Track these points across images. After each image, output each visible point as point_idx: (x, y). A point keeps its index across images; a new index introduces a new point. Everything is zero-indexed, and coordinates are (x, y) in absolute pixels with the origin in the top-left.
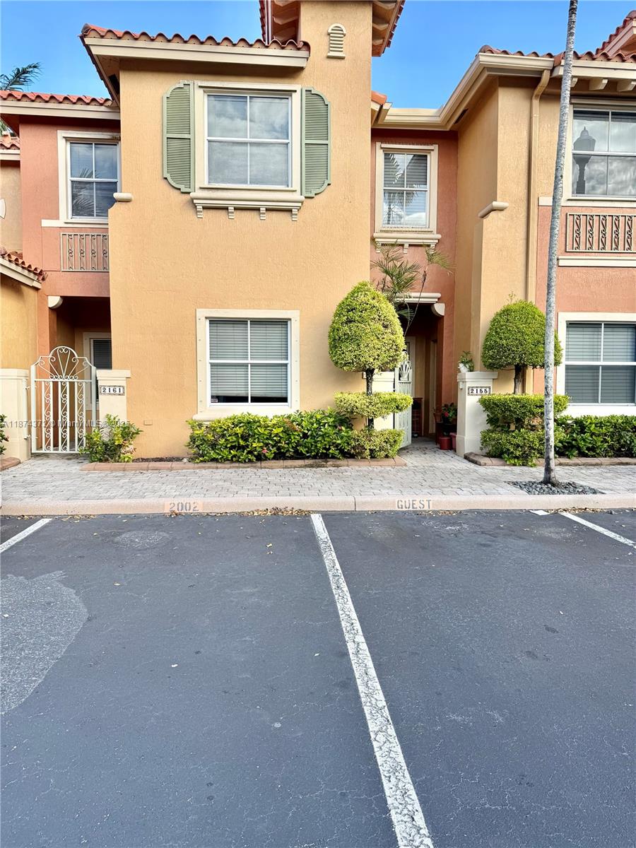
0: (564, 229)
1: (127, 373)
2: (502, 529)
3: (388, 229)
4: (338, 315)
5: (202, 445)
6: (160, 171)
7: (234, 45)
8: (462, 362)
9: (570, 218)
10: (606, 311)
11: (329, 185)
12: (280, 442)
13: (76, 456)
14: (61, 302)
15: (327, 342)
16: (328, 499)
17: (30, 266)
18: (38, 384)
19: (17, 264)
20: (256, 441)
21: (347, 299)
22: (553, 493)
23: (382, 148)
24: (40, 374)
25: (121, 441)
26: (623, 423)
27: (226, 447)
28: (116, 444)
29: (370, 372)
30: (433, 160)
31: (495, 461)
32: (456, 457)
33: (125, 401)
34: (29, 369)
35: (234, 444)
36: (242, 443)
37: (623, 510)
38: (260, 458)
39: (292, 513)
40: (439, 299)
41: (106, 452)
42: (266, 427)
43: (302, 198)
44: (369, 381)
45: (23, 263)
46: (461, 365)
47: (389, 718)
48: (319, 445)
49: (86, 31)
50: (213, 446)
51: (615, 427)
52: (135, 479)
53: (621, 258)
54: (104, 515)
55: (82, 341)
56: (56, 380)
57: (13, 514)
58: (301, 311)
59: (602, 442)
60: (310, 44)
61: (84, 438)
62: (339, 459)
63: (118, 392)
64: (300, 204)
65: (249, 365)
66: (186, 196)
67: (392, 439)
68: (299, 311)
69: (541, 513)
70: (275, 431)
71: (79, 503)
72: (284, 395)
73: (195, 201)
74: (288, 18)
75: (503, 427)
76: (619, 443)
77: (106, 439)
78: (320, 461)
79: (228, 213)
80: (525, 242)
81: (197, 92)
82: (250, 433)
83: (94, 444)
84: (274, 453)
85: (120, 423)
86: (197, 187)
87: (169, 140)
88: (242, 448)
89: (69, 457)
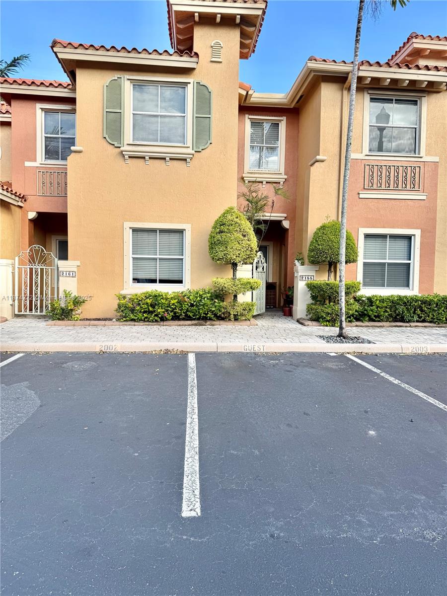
0: (363, 174)
1: (78, 263)
2: (304, 362)
3: (252, 171)
4: (215, 228)
5: (125, 310)
6: (101, 133)
7: (150, 54)
8: (297, 259)
9: (367, 167)
10: (390, 228)
11: (211, 143)
12: (175, 309)
13: (44, 317)
14: (37, 216)
15: (207, 245)
16: (201, 344)
17: (16, 193)
18: (20, 270)
19: (7, 192)
20: (160, 308)
21: (220, 217)
22: (343, 342)
23: (249, 118)
24: (21, 262)
25: (73, 307)
26: (397, 300)
27: (141, 312)
28: (69, 308)
29: (235, 265)
30: (283, 127)
31: (314, 323)
32: (292, 321)
33: (76, 281)
34: (15, 260)
35: (145, 310)
36: (151, 309)
37: (386, 354)
38: (163, 319)
39: (177, 353)
40: (285, 217)
41: (63, 314)
42: (166, 299)
43: (193, 152)
44: (235, 270)
45: (12, 191)
46: (296, 261)
47: (198, 452)
48: (201, 311)
49: (54, 44)
50: (133, 310)
51: (393, 302)
52: (80, 331)
53: (400, 193)
54: (58, 352)
55: (51, 243)
56: (32, 267)
58: (192, 225)
59: (384, 312)
60: (199, 54)
61: (49, 305)
62: (214, 320)
63: (71, 275)
64: (192, 156)
65: (158, 259)
66: (118, 150)
67: (248, 308)
68: (190, 225)
69: (332, 354)
70: (172, 302)
71: (43, 344)
73: (124, 153)
74: (186, 35)
75: (320, 301)
76: (395, 313)
77: (63, 306)
78: (202, 321)
79: (145, 160)
80: (337, 182)
81: (126, 82)
82: (156, 302)
83: (55, 309)
84: (172, 316)
85: (73, 295)
86: (125, 143)
87: (108, 113)
88: (151, 312)
89: (40, 317)
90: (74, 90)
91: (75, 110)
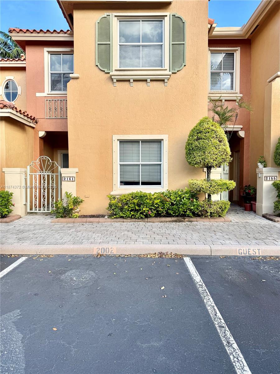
1: (77, 170)
3: (214, 92)
4: (191, 135)
5: (115, 209)
6: (94, 62)
8: (260, 162)
11: (185, 66)
12: (158, 207)
13: (50, 214)
14: (45, 135)
15: (184, 151)
16: (194, 247)
17: (28, 115)
18: (31, 176)
20: (145, 207)
21: (197, 126)
23: (210, 50)
24: (32, 170)
25: (72, 207)
27: (128, 210)
28: (70, 208)
29: (209, 168)
30: (237, 56)
32: (257, 216)
33: (76, 185)
34: (27, 168)
35: (132, 209)
36: (137, 208)
38: (147, 216)
39: (171, 256)
40: (241, 129)
41: (65, 213)
42: (151, 199)
43: (171, 73)
44: (209, 173)
45: (24, 113)
46: (259, 164)
48: (180, 210)
50: (122, 209)
52: (79, 229)
54: (58, 255)
55: (57, 154)
56: (40, 174)
57: (6, 254)
61: (54, 205)
62: (191, 217)
63: (72, 180)
64: (169, 77)
65: (140, 165)
66: (108, 75)
67: (223, 206)
68: (168, 135)
70: (156, 201)
71: (44, 247)
72: (159, 181)
73: (112, 77)
77: (65, 205)
78: (180, 218)
79: (130, 83)
82: (142, 202)
83: (59, 208)
84: (155, 214)
85: (73, 196)
86: (114, 69)
87: (99, 45)
88: (137, 211)
89: (47, 214)
90: (72, 34)
91: (73, 51)
